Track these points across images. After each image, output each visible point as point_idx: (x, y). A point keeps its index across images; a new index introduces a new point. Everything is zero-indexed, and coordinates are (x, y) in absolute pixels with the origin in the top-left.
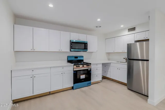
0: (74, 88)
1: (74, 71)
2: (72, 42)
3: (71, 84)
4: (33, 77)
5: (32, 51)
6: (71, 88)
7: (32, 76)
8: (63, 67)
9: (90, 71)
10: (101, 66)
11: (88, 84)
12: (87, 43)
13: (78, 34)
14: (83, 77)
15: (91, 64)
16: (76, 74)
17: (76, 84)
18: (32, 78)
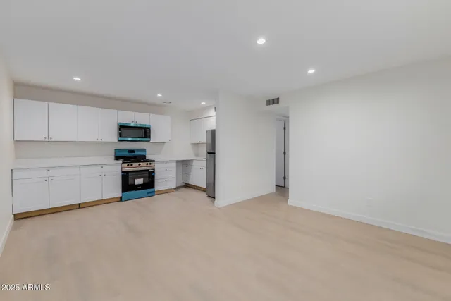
0: (123, 199)
1: (122, 172)
2: (121, 127)
3: (118, 193)
4: (49, 180)
5: (47, 140)
6: (119, 199)
7: (47, 179)
8: (102, 165)
9: (154, 172)
10: (175, 164)
11: (148, 193)
12: (149, 128)
13: (133, 113)
14: (139, 181)
15: (154, 161)
16: (126, 176)
17: (127, 193)
18: (47, 182)
